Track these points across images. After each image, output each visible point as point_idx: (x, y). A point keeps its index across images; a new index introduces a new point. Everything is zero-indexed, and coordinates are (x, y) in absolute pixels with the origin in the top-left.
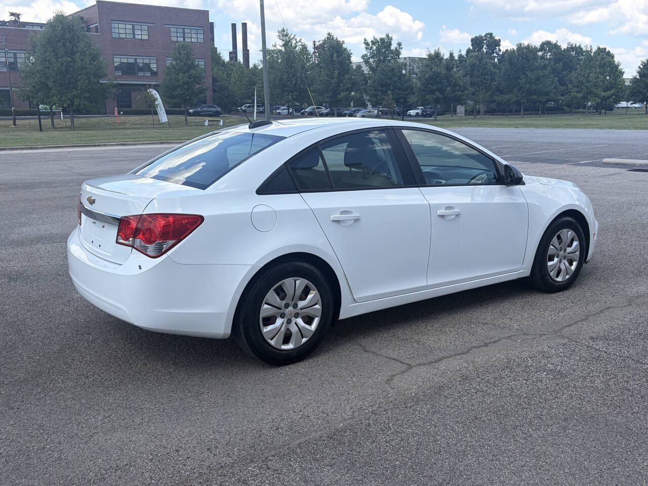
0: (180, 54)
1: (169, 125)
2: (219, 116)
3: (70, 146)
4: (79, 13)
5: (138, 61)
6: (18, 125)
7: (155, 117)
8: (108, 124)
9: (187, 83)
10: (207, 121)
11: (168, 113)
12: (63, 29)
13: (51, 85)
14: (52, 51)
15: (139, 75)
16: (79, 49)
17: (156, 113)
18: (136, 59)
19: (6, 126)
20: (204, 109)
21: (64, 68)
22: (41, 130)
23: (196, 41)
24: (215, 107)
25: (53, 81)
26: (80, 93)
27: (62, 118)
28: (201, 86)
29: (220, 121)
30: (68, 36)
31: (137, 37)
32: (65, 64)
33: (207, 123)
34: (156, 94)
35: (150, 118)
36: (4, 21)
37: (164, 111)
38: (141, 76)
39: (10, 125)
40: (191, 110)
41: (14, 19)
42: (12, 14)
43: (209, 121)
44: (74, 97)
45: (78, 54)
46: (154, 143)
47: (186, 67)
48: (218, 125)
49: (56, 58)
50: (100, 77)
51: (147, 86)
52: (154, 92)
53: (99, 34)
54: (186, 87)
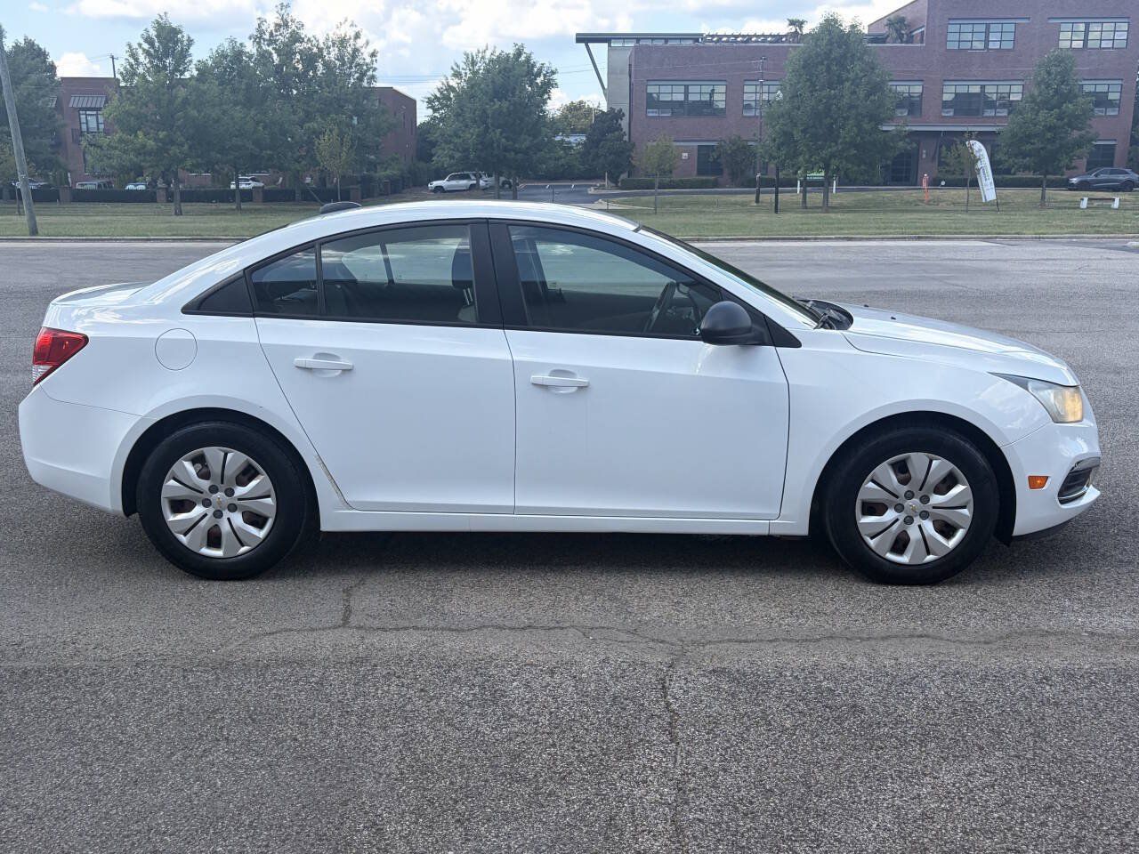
0: (1049, 73)
1: (996, 206)
2: (1131, 190)
3: (760, 239)
4: (900, 12)
5: (989, 89)
6: (762, 202)
7: (972, 191)
8: (908, 202)
9: (1050, 129)
10: (1086, 199)
11: (997, 184)
12: (830, 43)
13: (797, 135)
14: (808, 80)
15: (986, 114)
16: (851, 75)
17: (975, 184)
18: (983, 87)
19: (743, 204)
20: (1102, 177)
21: (821, 107)
22: (776, 211)
23: (1111, 46)
24: (1127, 173)
25: (802, 131)
26: (842, 148)
27: (834, 191)
28: (1083, 132)
29: (1114, 200)
30: (836, 53)
31: (991, 46)
32: (825, 101)
33: (1084, 204)
34: (980, 150)
35: (959, 194)
36: (778, 35)
37: (991, 180)
38: (989, 117)
39: (751, 201)
40: (1075, 179)
41: (793, 30)
42: (792, 23)
43: (1089, 199)
44: (833, 156)
45: (847, 84)
46: (905, 238)
47: (1056, 98)
48: (1110, 208)
49: (811, 92)
50: (881, 121)
51: (966, 135)
52: (978, 147)
53: (924, 45)
54: (1049, 135)
